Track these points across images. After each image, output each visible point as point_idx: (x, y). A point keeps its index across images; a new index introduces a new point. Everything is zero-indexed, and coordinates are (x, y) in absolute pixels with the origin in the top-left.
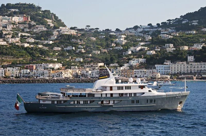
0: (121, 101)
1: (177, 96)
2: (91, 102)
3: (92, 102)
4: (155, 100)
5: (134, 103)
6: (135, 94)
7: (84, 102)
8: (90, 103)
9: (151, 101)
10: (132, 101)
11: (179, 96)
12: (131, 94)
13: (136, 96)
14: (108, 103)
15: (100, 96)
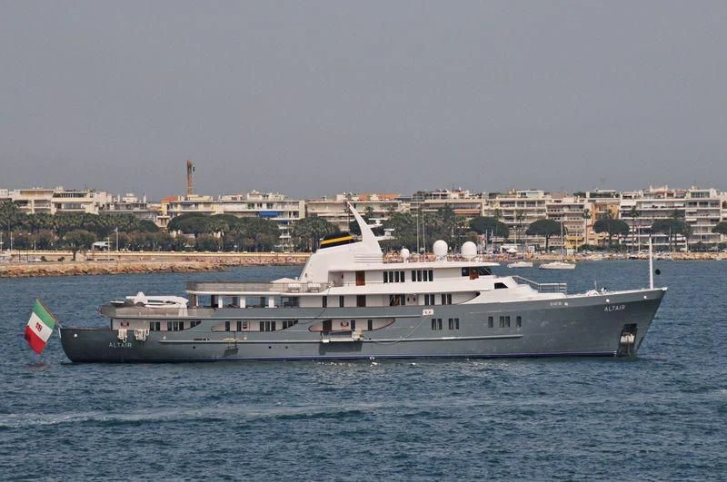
0: (392, 320)
1: (608, 305)
2: (288, 324)
3: (291, 325)
4: (519, 318)
5: (441, 328)
6: (446, 297)
7: (262, 324)
8: (284, 327)
9: (505, 320)
10: (433, 321)
11: (616, 305)
12: (433, 296)
13: (450, 303)
14: (349, 328)
15: (320, 304)
